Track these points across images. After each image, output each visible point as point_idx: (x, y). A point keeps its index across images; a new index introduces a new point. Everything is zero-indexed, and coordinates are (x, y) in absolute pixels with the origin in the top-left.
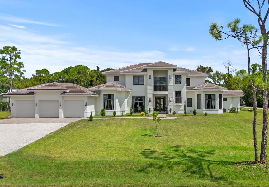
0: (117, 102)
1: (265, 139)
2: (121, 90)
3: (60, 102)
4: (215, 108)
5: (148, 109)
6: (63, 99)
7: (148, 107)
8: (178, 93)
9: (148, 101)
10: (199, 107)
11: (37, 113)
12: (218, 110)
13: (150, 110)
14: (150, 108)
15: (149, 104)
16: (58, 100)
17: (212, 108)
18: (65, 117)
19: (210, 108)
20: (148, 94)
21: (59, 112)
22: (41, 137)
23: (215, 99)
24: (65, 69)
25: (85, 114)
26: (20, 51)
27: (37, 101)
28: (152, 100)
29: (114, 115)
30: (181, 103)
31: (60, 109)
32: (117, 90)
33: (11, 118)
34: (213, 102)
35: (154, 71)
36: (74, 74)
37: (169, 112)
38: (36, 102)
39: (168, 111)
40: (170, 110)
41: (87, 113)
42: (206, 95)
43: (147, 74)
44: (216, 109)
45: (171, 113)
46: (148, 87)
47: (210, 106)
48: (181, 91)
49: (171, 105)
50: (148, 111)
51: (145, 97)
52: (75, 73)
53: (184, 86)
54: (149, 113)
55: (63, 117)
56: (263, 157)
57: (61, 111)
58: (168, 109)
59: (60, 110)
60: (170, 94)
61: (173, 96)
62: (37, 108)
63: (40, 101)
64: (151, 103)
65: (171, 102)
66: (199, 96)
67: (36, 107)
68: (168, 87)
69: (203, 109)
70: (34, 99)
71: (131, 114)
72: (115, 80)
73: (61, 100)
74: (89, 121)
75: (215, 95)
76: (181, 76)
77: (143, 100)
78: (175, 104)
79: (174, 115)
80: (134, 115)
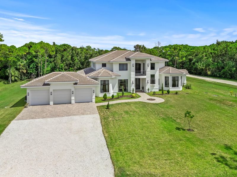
0: (111, 86)
2: (114, 77)
3: (72, 91)
5: (132, 89)
6: (75, 88)
8: (153, 76)
9: (131, 83)
10: (166, 85)
11: (51, 101)
13: (133, 90)
15: (132, 86)
16: (71, 89)
17: (176, 87)
18: (76, 103)
19: (174, 87)
20: (131, 78)
21: (72, 99)
23: (178, 80)
25: (93, 99)
28: (134, 82)
29: (113, 98)
30: (155, 83)
31: (72, 96)
35: (136, 60)
39: (146, 91)
40: (148, 90)
42: (172, 77)
43: (131, 63)
44: (179, 87)
45: (149, 91)
46: (132, 73)
47: (174, 85)
49: (148, 86)
51: (128, 80)
53: (157, 71)
54: (132, 93)
55: (74, 103)
57: (73, 98)
58: (147, 89)
60: (148, 77)
63: (54, 90)
64: (133, 84)
66: (167, 78)
67: (50, 96)
68: (147, 72)
69: (170, 88)
70: (48, 89)
71: (123, 95)
72: (103, 66)
73: (73, 89)
74: (107, 108)
75: (178, 77)
76: (154, 63)
77: (126, 82)
78: (151, 85)
79: (154, 94)
80: (125, 96)
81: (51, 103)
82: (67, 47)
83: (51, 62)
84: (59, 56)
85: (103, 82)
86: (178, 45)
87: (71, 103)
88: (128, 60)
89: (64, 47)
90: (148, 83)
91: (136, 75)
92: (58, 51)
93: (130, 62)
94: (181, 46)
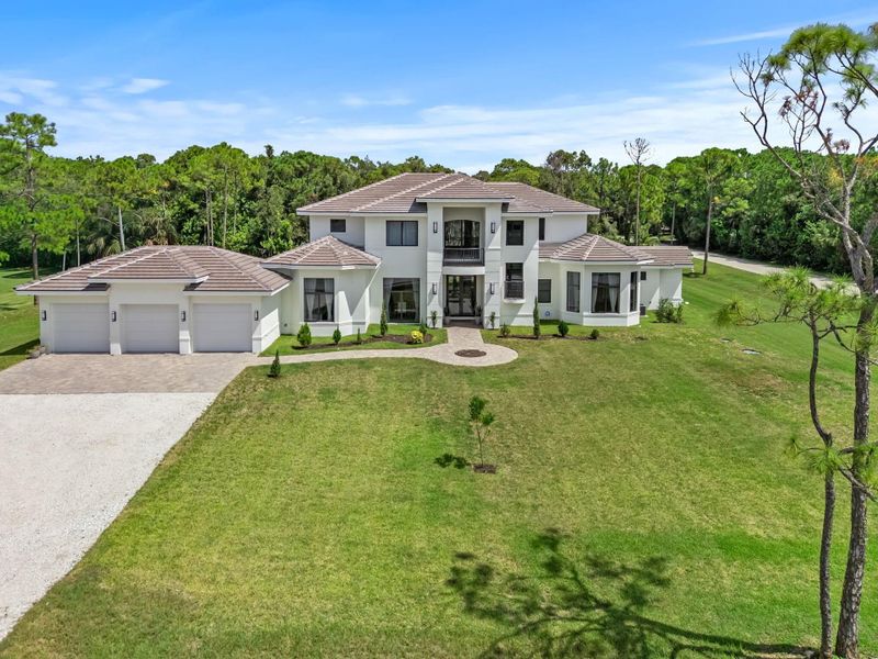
0: (341, 300)
1: (855, 595)
2: (353, 267)
3: (181, 309)
4: (617, 310)
5: (429, 315)
6: (190, 303)
7: (430, 309)
8: (514, 270)
9: (428, 291)
10: (573, 306)
11: (115, 342)
12: (626, 317)
13: (434, 318)
14: (434, 314)
15: (431, 300)
16: (177, 306)
17: (609, 310)
18: (197, 351)
19: (603, 311)
20: (428, 275)
21: (181, 337)
22: (142, 474)
23: (617, 287)
24: (178, 152)
25: (254, 342)
26: (53, 125)
27: (114, 306)
28: (440, 289)
29: (337, 341)
30: (521, 296)
31: (183, 329)
32: (344, 268)
33: (41, 353)
34: (612, 293)
35: (446, 210)
36: (206, 173)
37: (488, 323)
38: (111, 310)
39: (485, 321)
40: (492, 318)
41: (260, 339)
42: (594, 274)
43: (426, 218)
44: (621, 313)
45: (493, 325)
46: (429, 254)
47: (604, 304)
48: (521, 265)
49: (494, 304)
50: (429, 321)
51: (419, 280)
52: (207, 170)
53: (531, 248)
54: (431, 326)
55: (190, 352)
56: (848, 646)
57: (184, 335)
58: (487, 314)
59: (181, 333)
60: (491, 273)
61: (499, 279)
62: (115, 328)
63: (125, 307)
64: (437, 296)
65: (492, 297)
66: (573, 279)
67: (112, 324)
68: (486, 253)
69: (585, 314)
70: (105, 301)
71: (383, 333)
72: (334, 229)
73: (184, 306)
74: (269, 376)
75: (619, 274)
76: (522, 222)
77: (415, 289)
78: (506, 301)
79: (505, 337)
80: (391, 338)
81: (116, 348)
82: (307, 161)
83: (252, 214)
84: (277, 195)
85: (313, 287)
86: (722, 151)
87: (178, 353)
88: (421, 207)
89: (299, 163)
90: (492, 293)
91: (445, 264)
92: (276, 176)
93: (423, 215)
94: (730, 155)
